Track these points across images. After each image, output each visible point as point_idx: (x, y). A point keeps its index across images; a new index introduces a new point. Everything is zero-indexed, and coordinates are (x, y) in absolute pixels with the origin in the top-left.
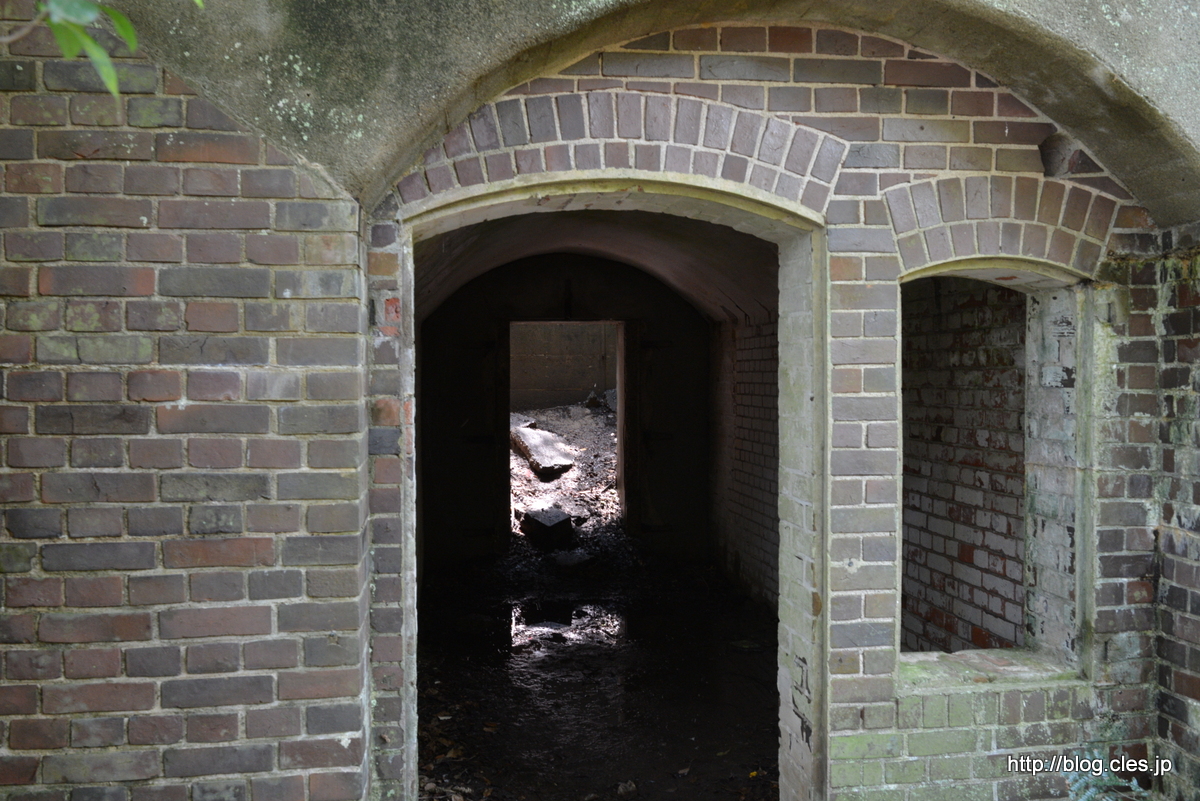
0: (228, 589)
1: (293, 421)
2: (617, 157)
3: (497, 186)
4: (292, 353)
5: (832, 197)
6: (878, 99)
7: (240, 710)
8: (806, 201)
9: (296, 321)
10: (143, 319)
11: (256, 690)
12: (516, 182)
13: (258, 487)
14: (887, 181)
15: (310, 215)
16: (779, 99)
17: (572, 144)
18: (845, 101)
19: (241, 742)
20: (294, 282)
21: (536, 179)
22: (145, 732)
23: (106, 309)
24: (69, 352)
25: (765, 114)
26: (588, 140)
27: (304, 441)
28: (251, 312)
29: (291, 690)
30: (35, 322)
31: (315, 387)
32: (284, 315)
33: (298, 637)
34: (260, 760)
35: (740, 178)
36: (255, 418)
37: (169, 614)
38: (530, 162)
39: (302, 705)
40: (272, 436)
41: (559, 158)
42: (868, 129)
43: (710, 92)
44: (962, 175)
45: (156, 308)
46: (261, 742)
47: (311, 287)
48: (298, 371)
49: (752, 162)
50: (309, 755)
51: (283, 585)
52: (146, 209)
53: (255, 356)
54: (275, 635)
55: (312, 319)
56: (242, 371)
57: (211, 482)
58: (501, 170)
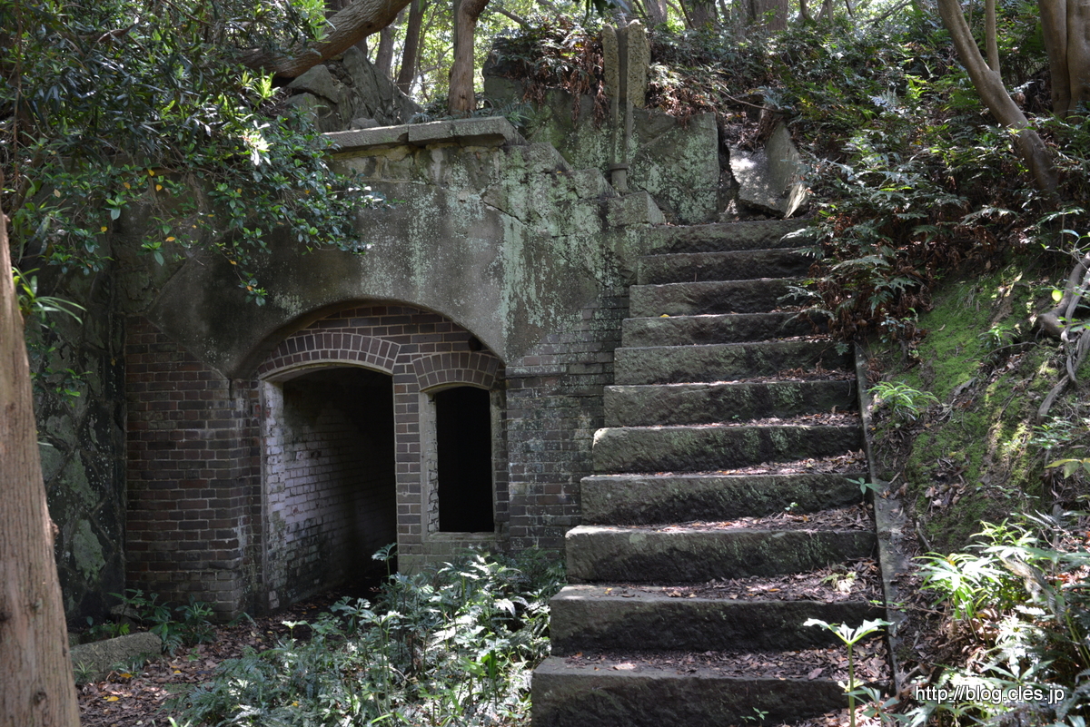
0: (195, 495)
1: (212, 445)
2: (325, 355)
3: (288, 367)
4: (212, 425)
5: (395, 364)
6: (409, 329)
7: (199, 531)
8: (386, 367)
9: (213, 416)
10: (174, 416)
11: (203, 525)
12: (293, 365)
13: (203, 465)
14: (414, 357)
15: (216, 384)
16: (377, 332)
17: (310, 352)
18: (398, 330)
19: (199, 541)
20: (211, 404)
21: (299, 364)
22: (175, 536)
23: (165, 414)
24: (155, 426)
25: (372, 337)
26: (315, 350)
27: (215, 451)
28: (201, 413)
29: (213, 525)
30: (147, 418)
31: (218, 435)
32: (210, 414)
33: (214, 509)
34: (204, 546)
35: (364, 360)
36: (202, 445)
37: (181, 502)
38: (297, 359)
39: (215, 530)
40: (207, 450)
41: (306, 357)
42: (406, 340)
43: (354, 331)
44: (441, 353)
45: (177, 413)
46: (204, 541)
47: (216, 406)
48: (213, 430)
49: (368, 354)
50: (217, 545)
51: (210, 494)
52: (174, 385)
53: (201, 426)
54: (208, 509)
55: (217, 415)
56: (199, 431)
57: (191, 463)
58: (289, 361)
